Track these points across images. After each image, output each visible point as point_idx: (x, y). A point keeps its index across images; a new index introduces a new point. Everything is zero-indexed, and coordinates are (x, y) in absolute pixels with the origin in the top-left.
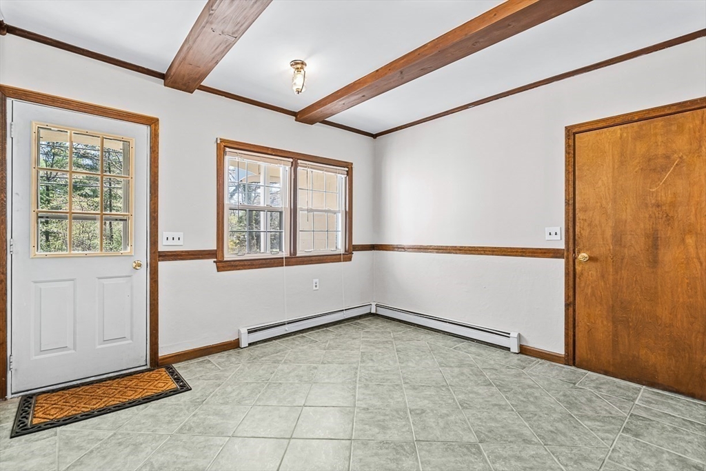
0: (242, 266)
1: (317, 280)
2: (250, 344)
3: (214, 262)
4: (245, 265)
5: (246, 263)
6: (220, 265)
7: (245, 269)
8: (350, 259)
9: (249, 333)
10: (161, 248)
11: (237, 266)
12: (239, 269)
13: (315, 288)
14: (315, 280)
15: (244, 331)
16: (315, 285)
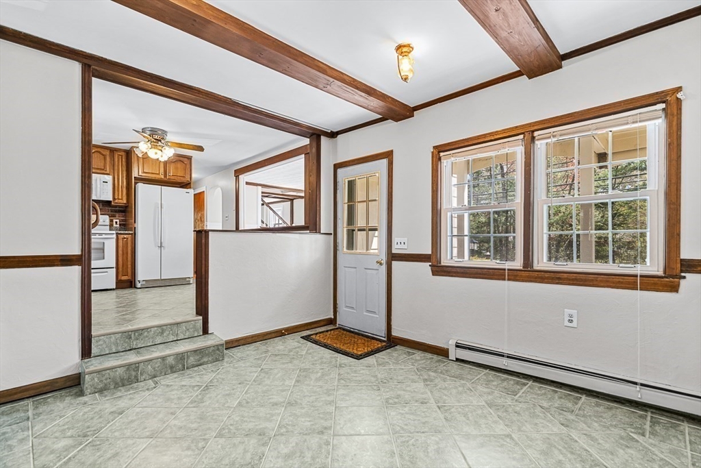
0: (455, 273)
1: (574, 312)
2: (457, 360)
3: (430, 265)
4: (458, 273)
5: (458, 270)
6: (435, 269)
7: (458, 277)
8: (674, 288)
9: (457, 346)
10: (394, 251)
11: (449, 272)
12: (452, 276)
13: (567, 323)
14: (567, 311)
15: (452, 342)
16: (567, 318)
